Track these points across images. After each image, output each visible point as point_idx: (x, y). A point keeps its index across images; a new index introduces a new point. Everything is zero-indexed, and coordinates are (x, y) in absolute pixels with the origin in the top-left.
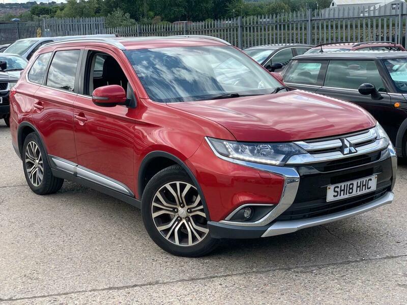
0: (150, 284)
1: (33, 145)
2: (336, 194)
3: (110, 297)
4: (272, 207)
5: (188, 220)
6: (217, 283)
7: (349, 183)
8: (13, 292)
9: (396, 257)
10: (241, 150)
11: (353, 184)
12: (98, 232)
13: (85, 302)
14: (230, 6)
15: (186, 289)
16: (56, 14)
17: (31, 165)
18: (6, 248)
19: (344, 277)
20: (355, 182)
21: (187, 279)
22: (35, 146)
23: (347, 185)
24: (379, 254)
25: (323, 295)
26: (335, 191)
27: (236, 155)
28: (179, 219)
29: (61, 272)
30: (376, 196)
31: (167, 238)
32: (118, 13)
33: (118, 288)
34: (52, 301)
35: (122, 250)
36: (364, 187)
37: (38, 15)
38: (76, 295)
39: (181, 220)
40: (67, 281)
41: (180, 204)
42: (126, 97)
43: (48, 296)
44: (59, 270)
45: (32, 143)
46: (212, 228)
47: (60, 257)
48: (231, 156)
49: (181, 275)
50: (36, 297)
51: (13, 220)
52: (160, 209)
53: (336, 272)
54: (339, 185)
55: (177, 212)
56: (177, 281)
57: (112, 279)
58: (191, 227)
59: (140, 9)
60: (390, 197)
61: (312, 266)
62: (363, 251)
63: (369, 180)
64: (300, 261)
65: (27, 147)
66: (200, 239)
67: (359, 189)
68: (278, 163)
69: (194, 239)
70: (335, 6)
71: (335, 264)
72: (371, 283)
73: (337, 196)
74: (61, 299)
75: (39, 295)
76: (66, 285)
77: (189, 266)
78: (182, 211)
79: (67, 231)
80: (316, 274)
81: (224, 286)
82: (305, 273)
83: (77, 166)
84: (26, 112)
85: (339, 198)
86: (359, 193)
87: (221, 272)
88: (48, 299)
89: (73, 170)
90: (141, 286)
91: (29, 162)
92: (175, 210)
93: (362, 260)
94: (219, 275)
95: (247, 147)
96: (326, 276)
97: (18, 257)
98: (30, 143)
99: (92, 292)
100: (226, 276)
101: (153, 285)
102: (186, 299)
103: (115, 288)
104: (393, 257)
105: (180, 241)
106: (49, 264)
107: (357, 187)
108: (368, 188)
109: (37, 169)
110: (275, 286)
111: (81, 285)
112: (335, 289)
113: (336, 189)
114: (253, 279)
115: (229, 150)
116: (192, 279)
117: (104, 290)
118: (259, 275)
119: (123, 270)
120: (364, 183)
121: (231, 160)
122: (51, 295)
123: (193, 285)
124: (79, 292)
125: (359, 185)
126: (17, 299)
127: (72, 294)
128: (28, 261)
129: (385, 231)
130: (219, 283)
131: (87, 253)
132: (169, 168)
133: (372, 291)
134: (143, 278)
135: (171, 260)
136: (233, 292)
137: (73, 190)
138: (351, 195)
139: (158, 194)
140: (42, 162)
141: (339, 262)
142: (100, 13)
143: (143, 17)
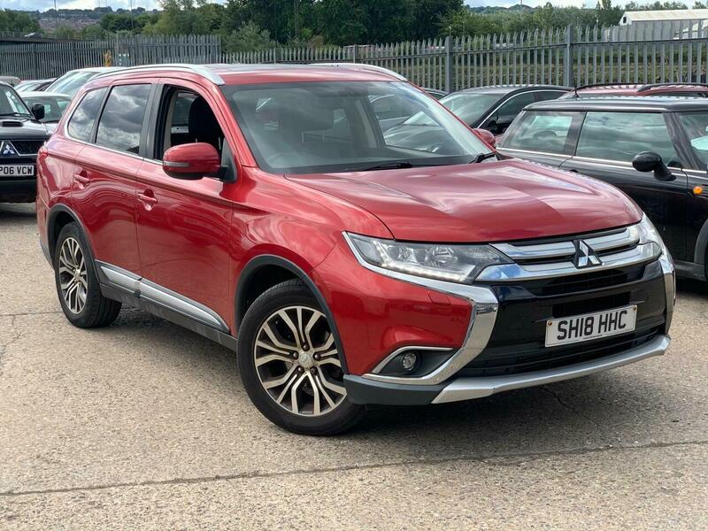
0: (243, 476)
1: (73, 244)
2: (562, 334)
3: (173, 495)
4: (450, 354)
5: (315, 373)
6: (355, 478)
7: (585, 317)
8: (16, 481)
9: (666, 445)
10: (403, 256)
11: (592, 319)
12: (169, 390)
13: (132, 501)
14: (444, 19)
15: (302, 485)
16: (145, 28)
17: (67, 277)
18: (12, 412)
19: (573, 474)
20: (596, 316)
21: (307, 469)
22: (75, 244)
23: (582, 319)
24: (639, 440)
25: (531, 502)
26: (560, 329)
27: (393, 264)
28: (300, 371)
29: (98, 452)
30: (636, 342)
31: (278, 401)
32: (250, 29)
33: (189, 481)
34: (77, 498)
35: (205, 421)
36: (613, 325)
37: (113, 30)
38: (118, 490)
39: (303, 372)
40: (107, 468)
41: (302, 344)
42: (220, 163)
43: (73, 489)
44: (96, 450)
45: (70, 241)
46: (351, 386)
47: (101, 428)
48: (384, 265)
49: (298, 463)
50: (50, 491)
51: (31, 368)
52: (269, 352)
53: (559, 465)
54: (568, 319)
55: (297, 358)
56: (290, 473)
57: (183, 466)
58: (317, 384)
59: (289, 24)
60: (664, 344)
61: (520, 455)
62: (612, 434)
63: (621, 313)
64: (501, 446)
65: (63, 247)
66: (333, 406)
67: (603, 327)
68: (462, 278)
69: (324, 404)
71: (560, 453)
72: (615, 485)
73: (564, 337)
74: (93, 496)
75: (58, 488)
76: (104, 473)
77: (313, 449)
78: (305, 358)
79: (118, 388)
80: (525, 469)
81: (366, 482)
82: (506, 465)
83: (140, 280)
84: (64, 189)
85: (567, 341)
86: (604, 334)
87: (365, 461)
88: (71, 494)
89: (133, 286)
90: (227, 478)
91: (65, 273)
92: (293, 355)
93: (608, 448)
94: (362, 465)
95: (412, 250)
96: (541, 471)
97: (31, 427)
98: (67, 240)
99: (146, 486)
100: (372, 467)
101: (249, 477)
102: (300, 501)
103: (184, 481)
104: (661, 445)
105: (300, 408)
106: (80, 439)
107: (601, 323)
108: (620, 327)
109: (77, 285)
110: (452, 485)
111: (128, 474)
112: (553, 493)
113: (563, 326)
114: (418, 471)
115: (382, 255)
116: (316, 471)
117: (165, 482)
118: (428, 467)
119: (201, 453)
120: (613, 318)
121: (385, 272)
122: (77, 489)
123: (315, 479)
124: (124, 485)
125: (603, 320)
126: (20, 493)
127: (113, 488)
128: (46, 434)
129: (656, 403)
130: (360, 477)
131: (146, 423)
132: (286, 283)
133: (616, 498)
134: (234, 466)
135: (284, 438)
136: (380, 491)
137: (137, 322)
138: (589, 338)
139: (266, 327)
140: (85, 273)
141: (568, 449)
142: (218, 28)
143: (293, 35)
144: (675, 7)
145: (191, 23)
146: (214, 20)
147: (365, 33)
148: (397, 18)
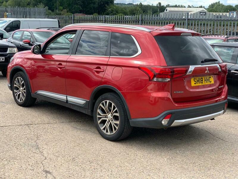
14: (108, 7)
16: (3, 4)
59: (55, 5)
70: (168, 11)
142: (30, 5)
143: (56, 9)
144: (182, 7)
145: (20, 2)
146: (28, 2)
147: (81, 10)
148: (92, 5)
